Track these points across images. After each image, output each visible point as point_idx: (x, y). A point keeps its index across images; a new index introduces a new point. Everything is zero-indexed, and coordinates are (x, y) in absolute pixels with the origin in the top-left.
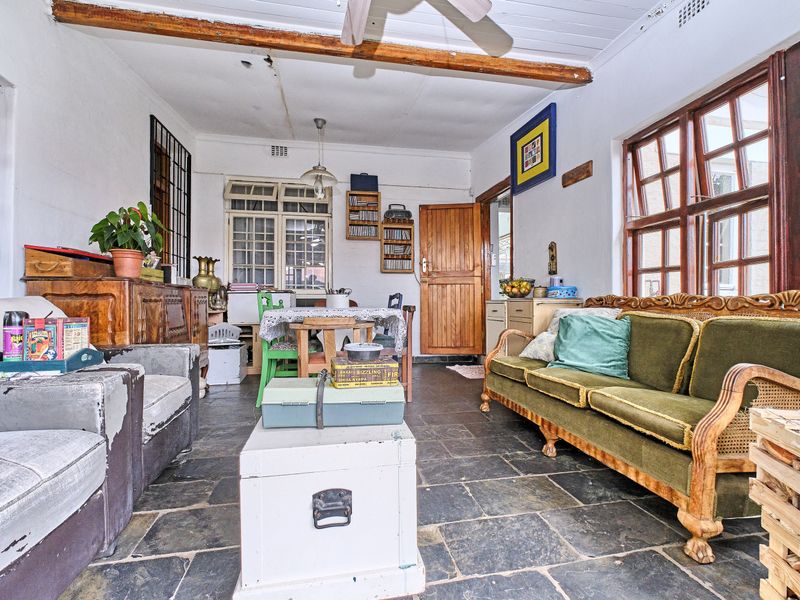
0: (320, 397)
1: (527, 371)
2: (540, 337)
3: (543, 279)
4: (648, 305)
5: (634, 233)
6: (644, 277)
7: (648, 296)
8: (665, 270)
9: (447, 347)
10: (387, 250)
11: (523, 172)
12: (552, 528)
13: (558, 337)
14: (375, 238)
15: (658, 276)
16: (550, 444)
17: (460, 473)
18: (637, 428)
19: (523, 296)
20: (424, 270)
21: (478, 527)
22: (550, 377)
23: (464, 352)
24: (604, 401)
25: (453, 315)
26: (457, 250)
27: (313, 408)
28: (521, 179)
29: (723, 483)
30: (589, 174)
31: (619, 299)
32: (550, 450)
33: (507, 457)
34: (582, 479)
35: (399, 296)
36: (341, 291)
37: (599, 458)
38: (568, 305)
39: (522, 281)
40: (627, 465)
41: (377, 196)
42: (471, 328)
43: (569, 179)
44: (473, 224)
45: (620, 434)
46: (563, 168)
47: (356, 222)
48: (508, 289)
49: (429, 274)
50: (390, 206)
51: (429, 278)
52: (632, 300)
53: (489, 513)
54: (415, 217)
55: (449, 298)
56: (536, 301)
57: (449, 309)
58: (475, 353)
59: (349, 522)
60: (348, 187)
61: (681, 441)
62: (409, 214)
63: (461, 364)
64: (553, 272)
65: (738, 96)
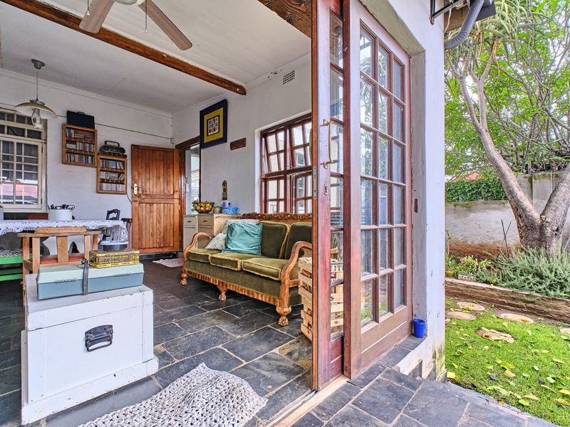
0: (85, 275)
1: (210, 255)
2: (217, 236)
3: (218, 203)
4: (271, 218)
5: (265, 180)
6: (270, 203)
7: (272, 213)
8: (278, 200)
9: (154, 248)
10: (103, 175)
11: (207, 135)
12: (224, 330)
13: (228, 236)
14: (92, 165)
15: (275, 203)
16: (223, 294)
17: (172, 318)
18: (262, 275)
19: (207, 212)
20: (136, 192)
21: (185, 339)
22: (223, 257)
23: (166, 250)
24: (249, 265)
25: (158, 225)
26: (162, 180)
27: (80, 283)
28: (206, 140)
29: (292, 292)
30: (244, 145)
31: (258, 214)
32: (223, 297)
33: (199, 305)
34: (239, 307)
35: (117, 211)
36: (64, 207)
37: (246, 294)
38: (233, 218)
39: (206, 203)
40: (258, 294)
41: (94, 133)
42: (172, 234)
43: (235, 145)
44: (173, 163)
45: (255, 279)
46: (231, 139)
47: (72, 151)
48: (198, 208)
49: (139, 196)
50: (106, 142)
51: (138, 199)
52: (264, 215)
53: (190, 332)
54: (128, 153)
55: (155, 213)
56: (215, 215)
57: (155, 221)
58: (174, 251)
59: (111, 343)
60: (64, 120)
61: (277, 277)
62: (123, 150)
63: (164, 259)
64: (225, 199)
65: (305, 123)
